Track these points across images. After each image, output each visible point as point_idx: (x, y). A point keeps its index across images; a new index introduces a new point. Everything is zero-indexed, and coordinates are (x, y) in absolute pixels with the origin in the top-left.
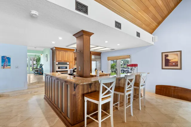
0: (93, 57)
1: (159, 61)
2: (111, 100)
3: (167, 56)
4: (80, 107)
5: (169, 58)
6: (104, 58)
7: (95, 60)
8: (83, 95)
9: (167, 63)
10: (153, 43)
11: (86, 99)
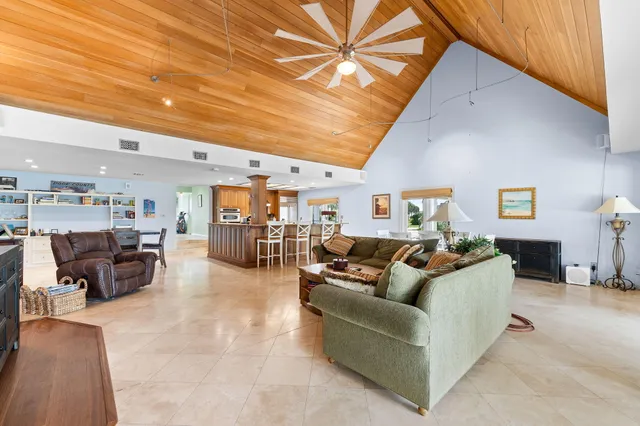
0: (283, 199)
1: (369, 209)
2: (281, 241)
3: (377, 200)
4: (253, 248)
5: (379, 203)
6: (302, 201)
7: (285, 205)
8: (256, 239)
9: (379, 211)
10: (363, 182)
11: (259, 241)
